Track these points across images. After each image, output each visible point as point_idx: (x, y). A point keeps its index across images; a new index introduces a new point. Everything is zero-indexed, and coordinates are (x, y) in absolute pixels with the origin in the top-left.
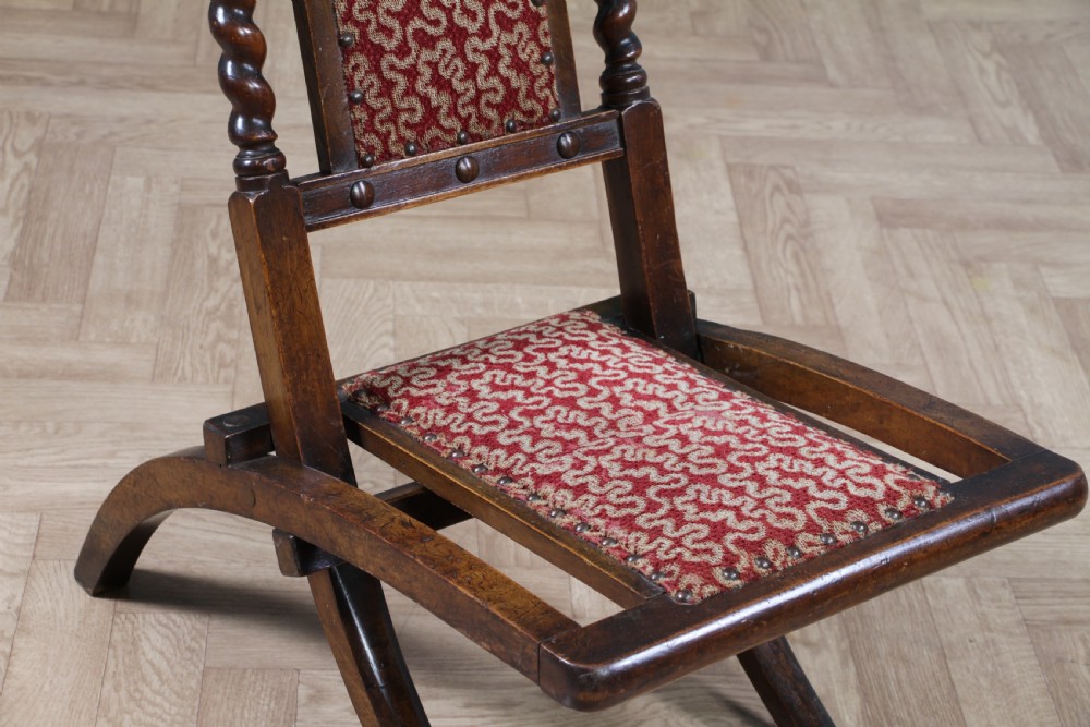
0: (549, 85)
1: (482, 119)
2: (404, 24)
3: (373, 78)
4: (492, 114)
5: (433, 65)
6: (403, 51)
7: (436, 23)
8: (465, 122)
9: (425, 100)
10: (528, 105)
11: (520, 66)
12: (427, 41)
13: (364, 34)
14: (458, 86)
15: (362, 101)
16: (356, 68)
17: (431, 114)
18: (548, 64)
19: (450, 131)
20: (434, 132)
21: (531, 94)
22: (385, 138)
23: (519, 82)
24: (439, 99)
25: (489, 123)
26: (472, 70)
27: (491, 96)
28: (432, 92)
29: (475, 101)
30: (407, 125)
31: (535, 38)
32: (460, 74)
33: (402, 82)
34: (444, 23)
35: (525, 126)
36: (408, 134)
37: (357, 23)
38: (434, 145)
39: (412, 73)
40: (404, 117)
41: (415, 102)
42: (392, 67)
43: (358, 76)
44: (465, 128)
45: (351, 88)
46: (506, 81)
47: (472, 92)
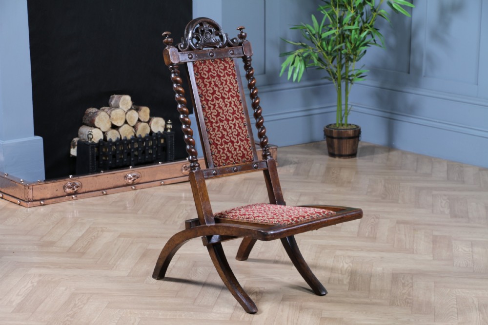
0: (251, 153)
1: (238, 159)
2: (222, 140)
3: (216, 150)
4: (240, 158)
5: (228, 148)
6: (221, 145)
7: (228, 139)
8: (235, 160)
9: (226, 155)
10: (247, 157)
11: (245, 149)
12: (226, 143)
13: (214, 141)
14: (233, 152)
15: (214, 154)
16: (213, 148)
17: (228, 157)
18: (251, 149)
19: (232, 161)
20: (228, 161)
21: (248, 155)
22: (219, 161)
23: (245, 152)
24: (229, 154)
25: (239, 160)
26: (235, 149)
27: (239, 155)
28: (228, 153)
29: (236, 155)
30: (223, 159)
31: (248, 144)
32: (233, 150)
33: (222, 151)
34: (229, 140)
35: (247, 161)
36: (224, 161)
37: (212, 139)
38: (229, 164)
39: (224, 149)
40: (222, 158)
41: (224, 155)
42: (220, 148)
43: (213, 149)
44: (235, 161)
45: (212, 152)
46: (242, 152)
47: (236, 154)
